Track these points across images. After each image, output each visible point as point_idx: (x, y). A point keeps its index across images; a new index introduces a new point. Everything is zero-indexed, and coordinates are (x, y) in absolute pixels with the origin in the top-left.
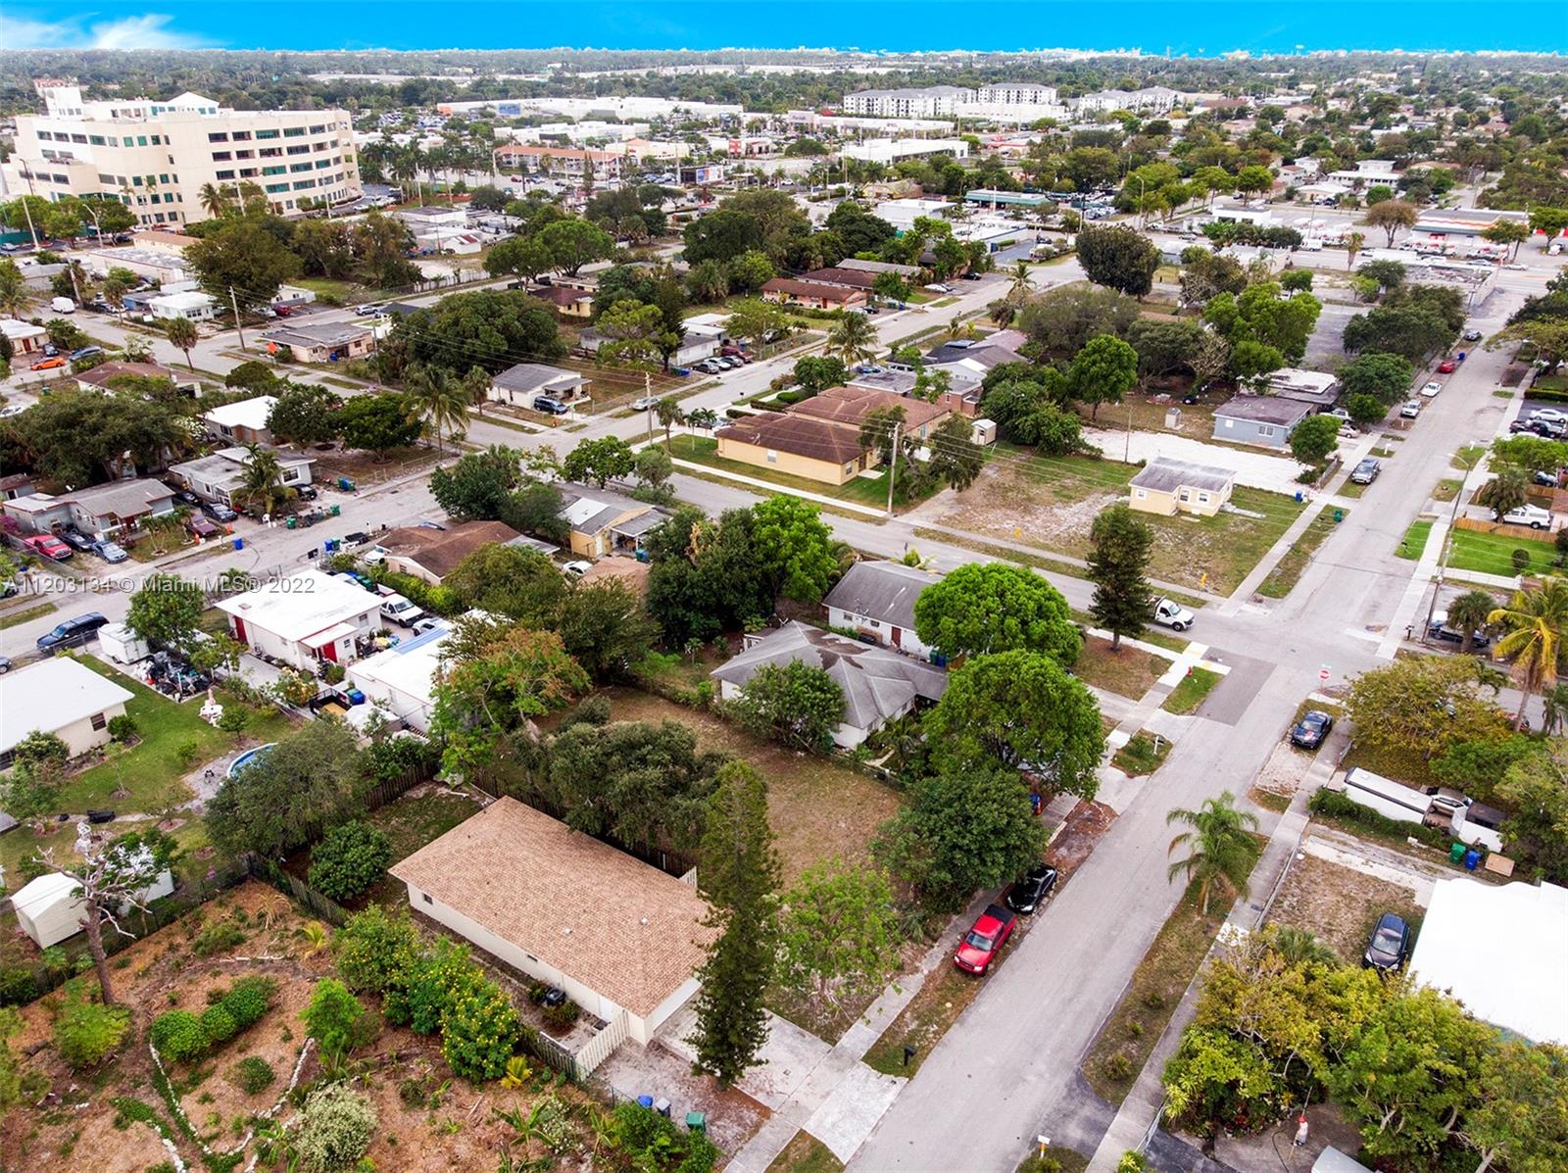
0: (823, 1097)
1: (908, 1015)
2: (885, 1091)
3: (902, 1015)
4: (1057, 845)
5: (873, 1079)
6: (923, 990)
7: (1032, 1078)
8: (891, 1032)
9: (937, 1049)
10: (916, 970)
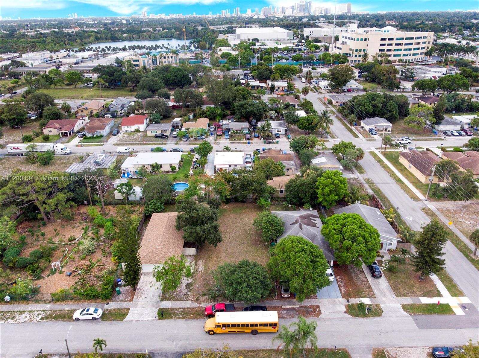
0: (142, 307)
1: (181, 309)
2: (152, 317)
3: (180, 308)
4: (285, 309)
5: (154, 313)
6: (193, 308)
7: (175, 343)
8: (172, 309)
9: (173, 320)
10: (200, 304)
